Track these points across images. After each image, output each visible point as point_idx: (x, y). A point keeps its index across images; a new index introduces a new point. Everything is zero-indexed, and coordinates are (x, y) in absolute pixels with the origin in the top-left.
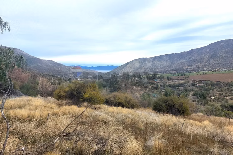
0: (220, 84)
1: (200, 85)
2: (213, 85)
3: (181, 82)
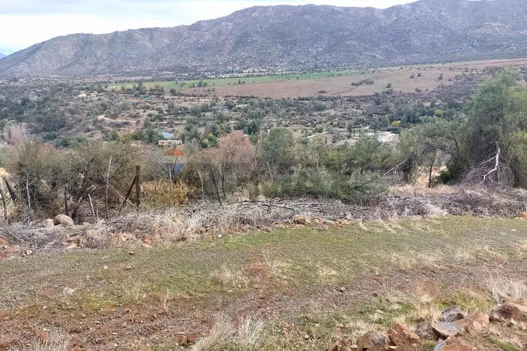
0: (272, 104)
1: (241, 106)
2: (262, 106)
3: (203, 101)
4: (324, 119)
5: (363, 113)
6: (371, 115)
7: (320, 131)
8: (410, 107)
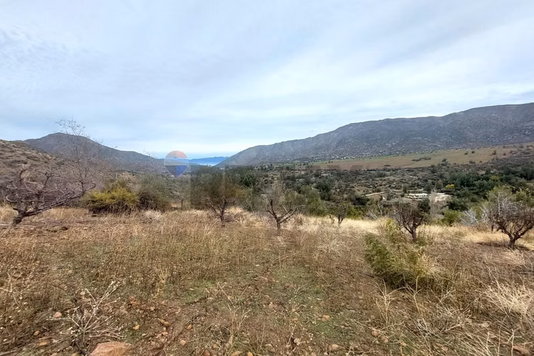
4: (384, 183)
5: (419, 179)
6: (426, 181)
7: (379, 191)
8: (465, 173)
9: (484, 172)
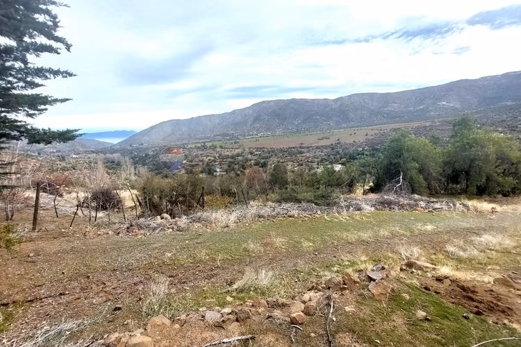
0: (274, 151)
1: (257, 153)
2: (269, 152)
3: (237, 151)
4: (303, 159)
5: (325, 155)
7: (302, 165)
8: (351, 150)
9: (361, 149)
